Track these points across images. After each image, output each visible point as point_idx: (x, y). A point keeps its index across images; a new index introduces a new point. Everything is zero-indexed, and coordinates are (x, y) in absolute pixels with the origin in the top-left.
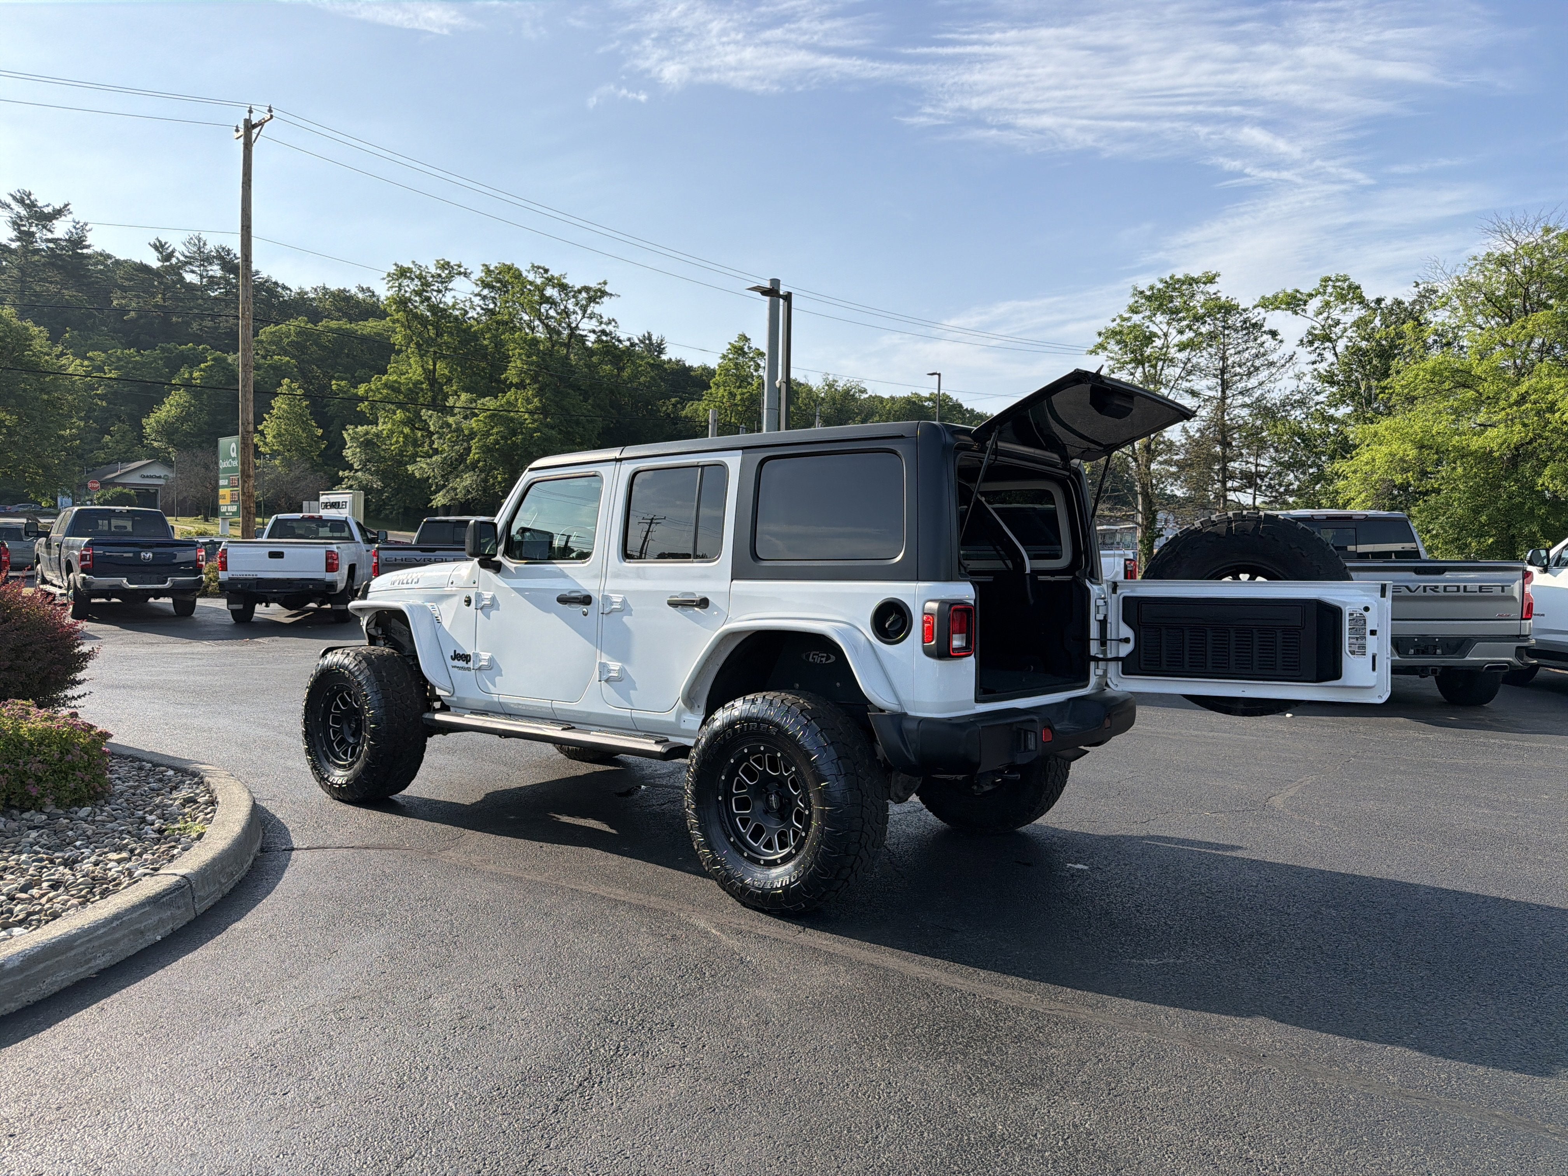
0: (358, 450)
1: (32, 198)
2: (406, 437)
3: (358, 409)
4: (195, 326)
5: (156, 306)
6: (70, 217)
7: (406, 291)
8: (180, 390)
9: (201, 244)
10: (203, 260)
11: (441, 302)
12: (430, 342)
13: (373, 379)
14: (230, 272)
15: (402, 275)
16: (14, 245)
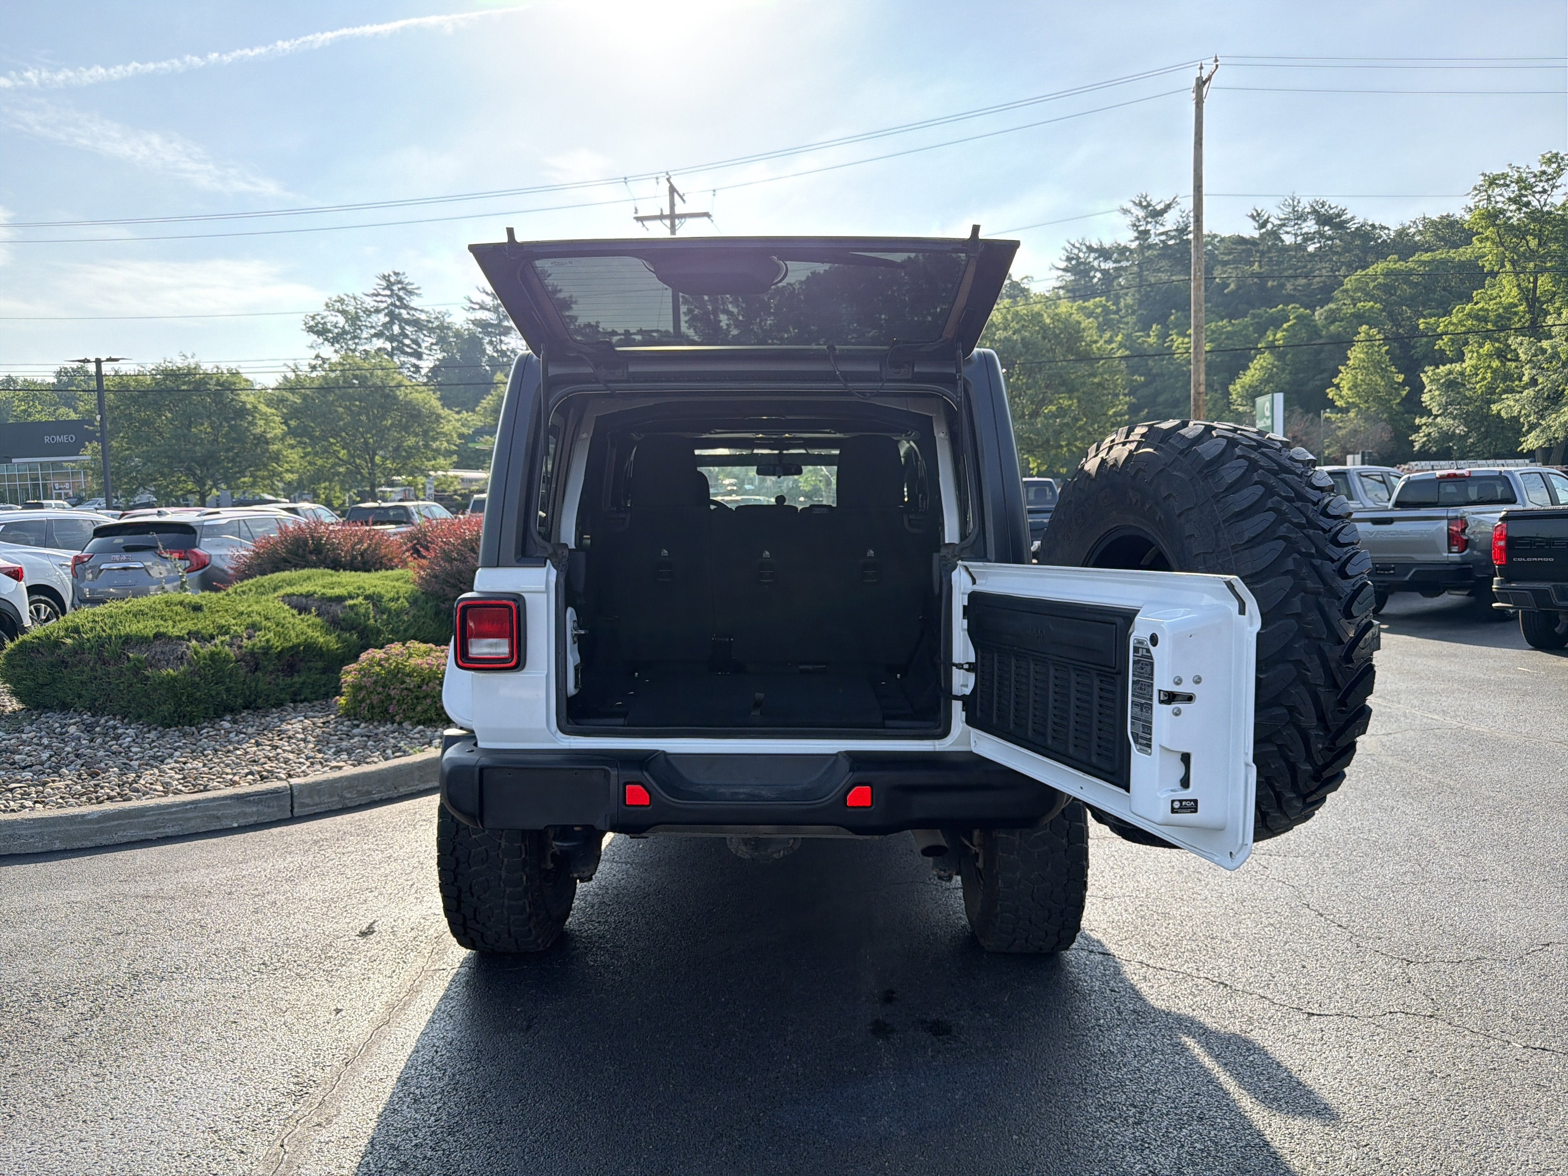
0: (1437, 393)
1: (1148, 199)
2: (1494, 371)
3: (1436, 347)
4: (1289, 286)
5: (1253, 275)
6: (1178, 207)
7: (1496, 202)
8: (1264, 353)
9: (1295, 203)
10: (1298, 219)
11: (1545, 205)
12: (1532, 255)
13: (1454, 311)
14: (1324, 225)
15: (1491, 184)
16: (1134, 245)
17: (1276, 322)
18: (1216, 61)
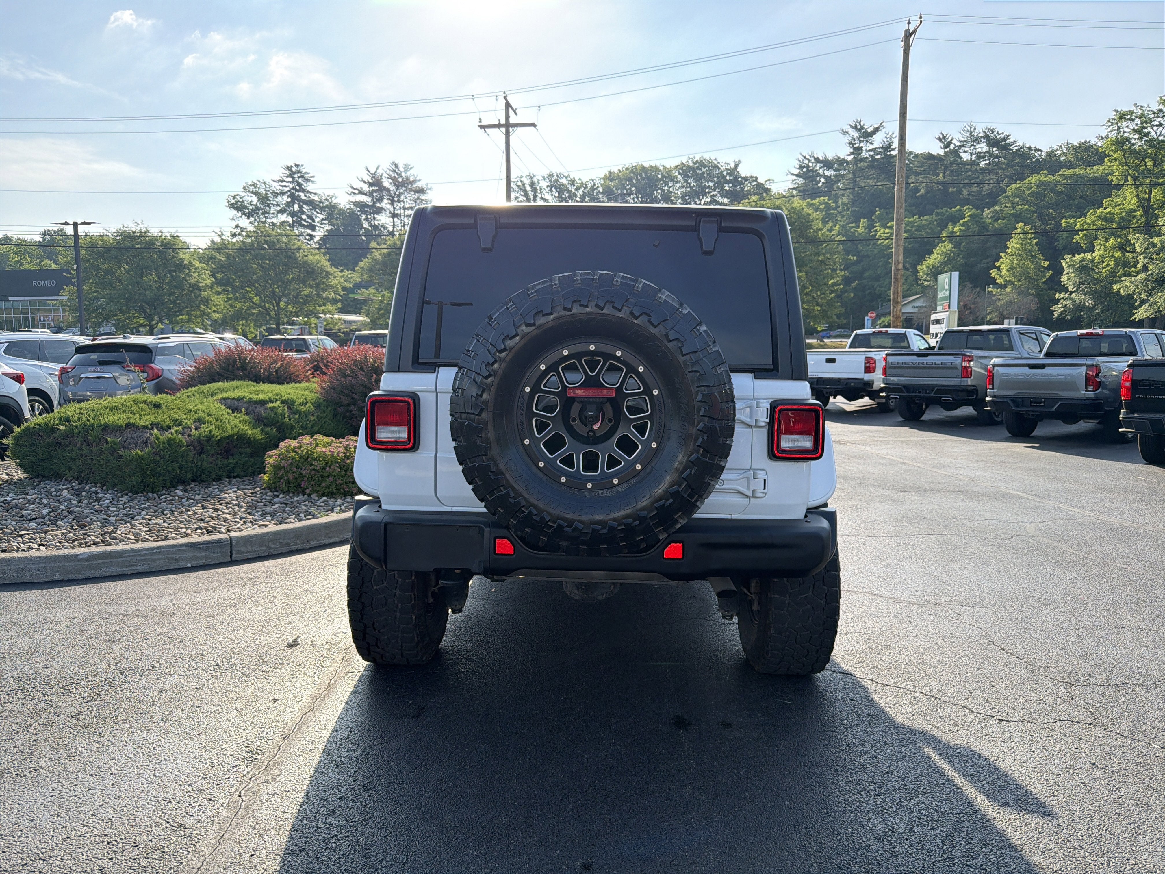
0: (1073, 275)
1: (862, 123)
2: (1117, 260)
3: (1074, 241)
4: (965, 192)
5: (938, 183)
6: (883, 130)
7: (1124, 132)
8: (944, 242)
9: (972, 130)
10: (974, 141)
11: (1160, 135)
12: (1149, 172)
13: (1089, 214)
14: (993, 147)
15: (1121, 118)
16: (850, 158)
17: (954, 220)
18: (921, 17)
